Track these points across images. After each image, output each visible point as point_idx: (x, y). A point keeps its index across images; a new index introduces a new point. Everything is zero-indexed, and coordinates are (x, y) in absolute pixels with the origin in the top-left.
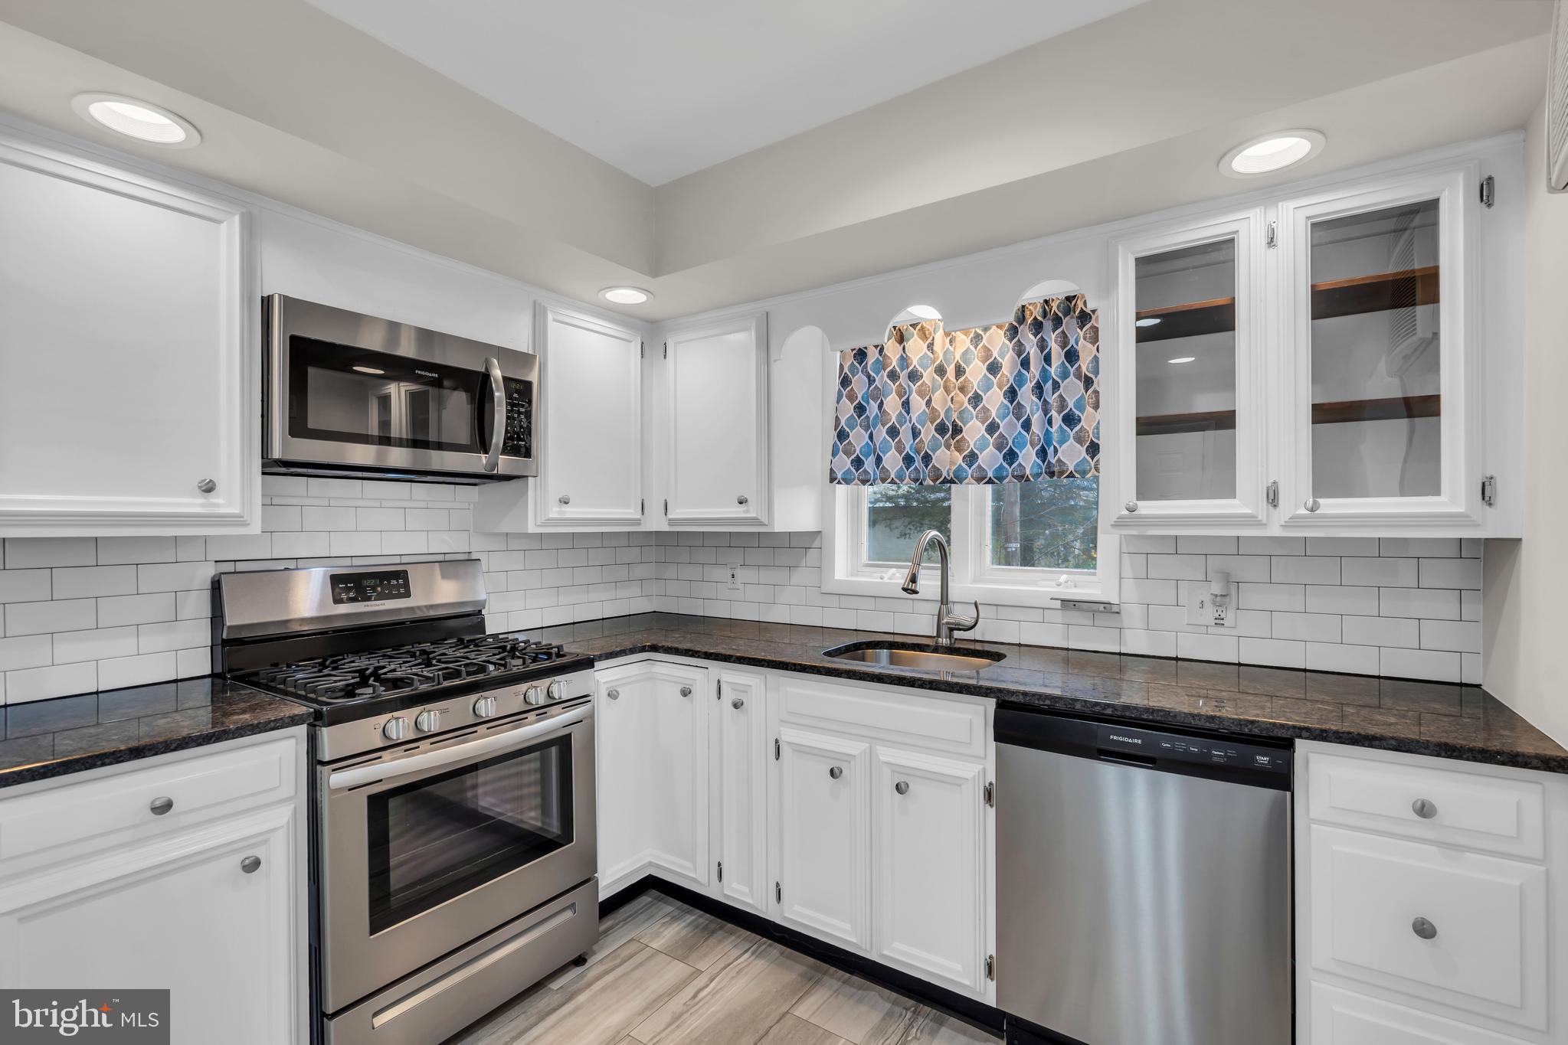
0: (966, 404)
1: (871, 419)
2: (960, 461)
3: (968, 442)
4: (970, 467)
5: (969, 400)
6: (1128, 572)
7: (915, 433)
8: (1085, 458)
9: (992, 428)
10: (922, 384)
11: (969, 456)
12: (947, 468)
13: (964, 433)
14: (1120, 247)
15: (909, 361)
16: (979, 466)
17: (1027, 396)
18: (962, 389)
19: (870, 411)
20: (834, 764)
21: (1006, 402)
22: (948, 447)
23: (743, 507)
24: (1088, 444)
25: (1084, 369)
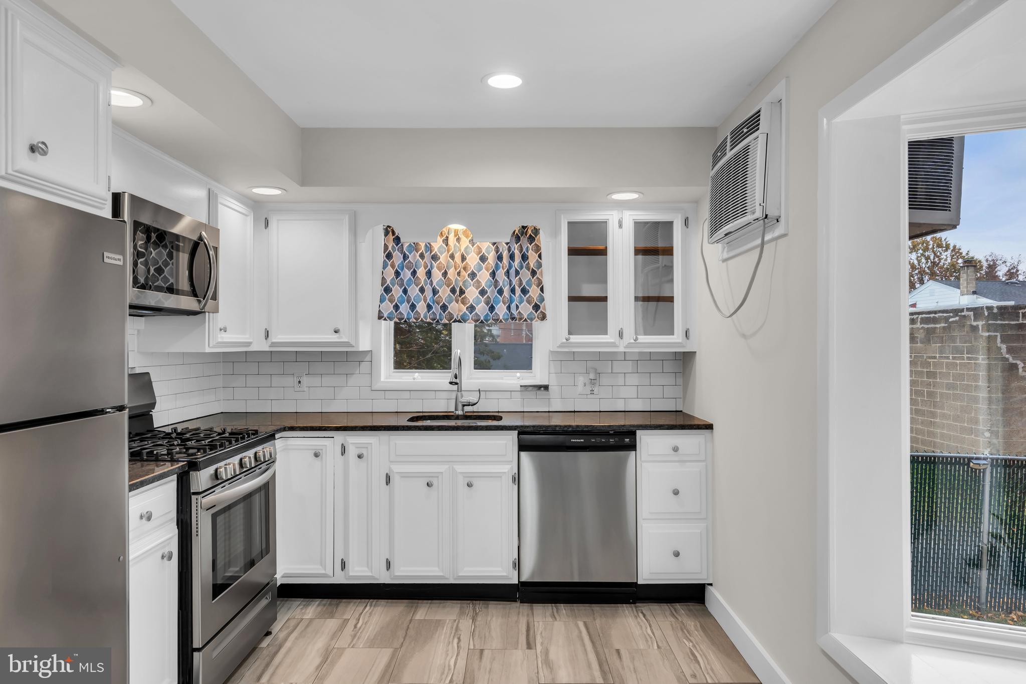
0: (467, 277)
1: (405, 281)
2: (465, 310)
3: (469, 299)
4: (471, 314)
5: (468, 275)
6: (553, 371)
7: (435, 292)
8: (531, 312)
9: (483, 292)
10: (440, 263)
11: (470, 307)
12: (456, 314)
13: (466, 294)
14: (562, 216)
15: (433, 249)
16: (476, 313)
17: (501, 275)
18: (465, 269)
19: (404, 276)
20: (427, 480)
21: (491, 279)
22: (457, 302)
23: (337, 335)
24: (533, 304)
25: (532, 266)
